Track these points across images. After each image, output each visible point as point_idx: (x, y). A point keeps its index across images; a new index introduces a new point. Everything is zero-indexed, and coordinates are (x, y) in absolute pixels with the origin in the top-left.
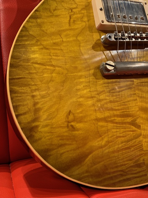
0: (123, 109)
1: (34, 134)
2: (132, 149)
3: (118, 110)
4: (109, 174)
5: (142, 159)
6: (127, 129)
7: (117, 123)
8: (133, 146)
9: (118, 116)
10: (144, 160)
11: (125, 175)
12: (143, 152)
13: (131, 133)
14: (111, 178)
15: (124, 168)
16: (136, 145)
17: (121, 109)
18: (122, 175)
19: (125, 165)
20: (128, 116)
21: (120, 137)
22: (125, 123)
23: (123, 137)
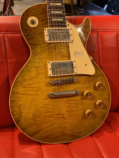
0: (58, 112)
1: (19, 122)
2: (62, 128)
3: (56, 112)
4: (50, 138)
5: (66, 132)
6: (59, 120)
7: (55, 118)
8: (62, 127)
9: (55, 115)
10: (67, 132)
11: (57, 139)
12: (67, 129)
13: (61, 121)
14: (51, 139)
15: (57, 135)
16: (63, 127)
17: (57, 112)
18: (56, 138)
19: (57, 134)
20: (60, 114)
21: (56, 123)
22: (59, 118)
23: (57, 123)
